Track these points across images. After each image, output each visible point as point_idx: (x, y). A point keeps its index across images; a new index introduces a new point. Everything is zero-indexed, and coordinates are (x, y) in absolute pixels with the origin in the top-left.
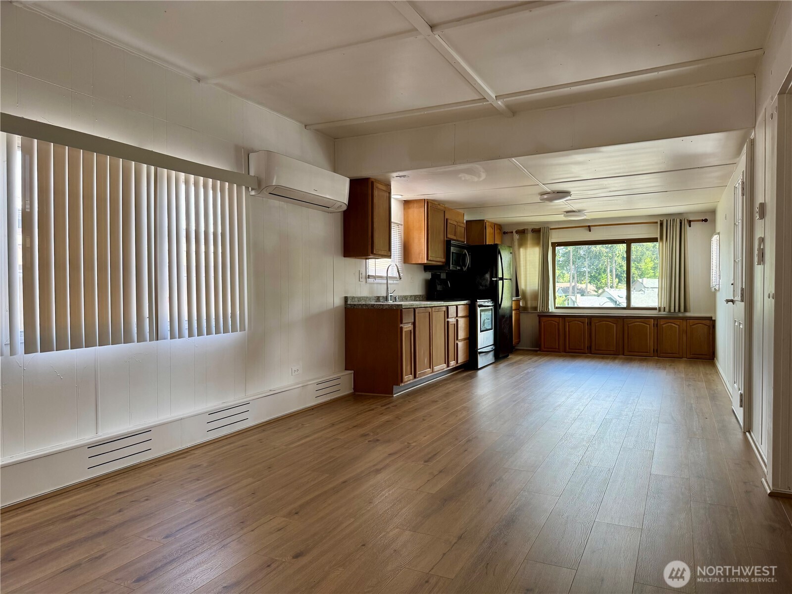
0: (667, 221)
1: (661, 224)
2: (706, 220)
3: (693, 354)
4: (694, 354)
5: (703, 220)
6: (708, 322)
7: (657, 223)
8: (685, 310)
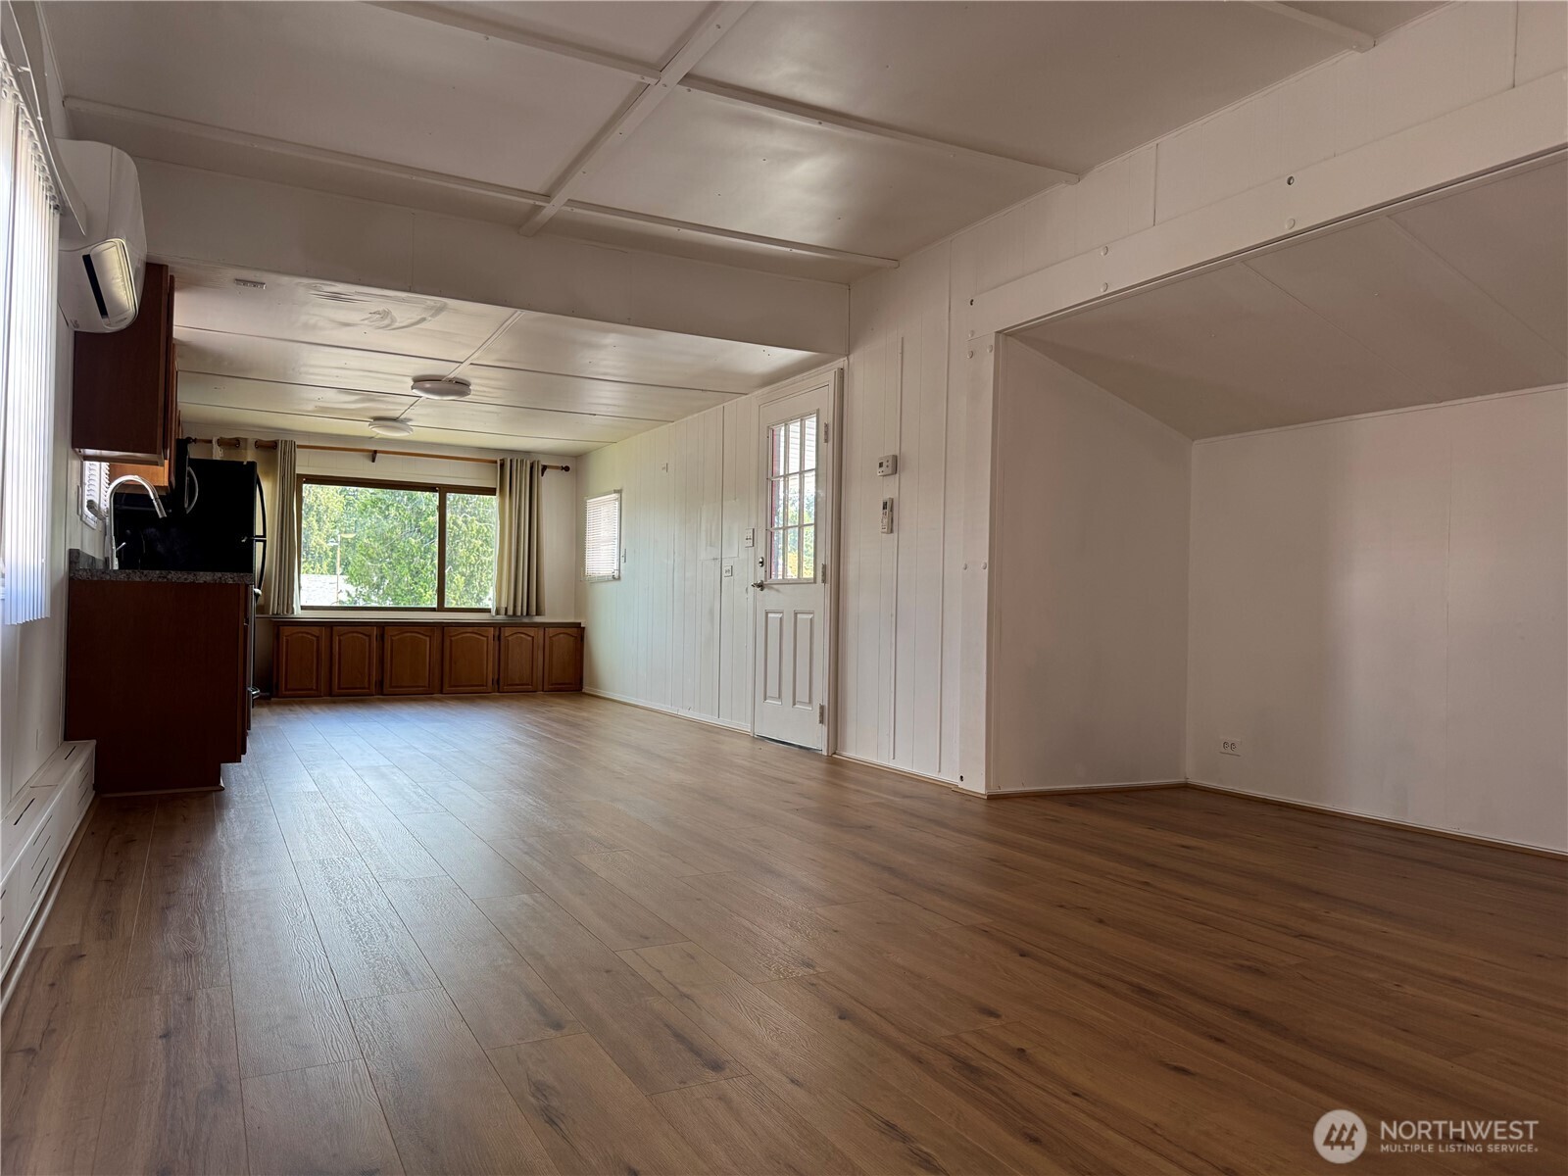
0: (511, 461)
1: (502, 466)
2: (567, 469)
3: (552, 685)
4: (556, 684)
5: (563, 468)
6: (573, 631)
7: (496, 462)
8: (538, 613)
